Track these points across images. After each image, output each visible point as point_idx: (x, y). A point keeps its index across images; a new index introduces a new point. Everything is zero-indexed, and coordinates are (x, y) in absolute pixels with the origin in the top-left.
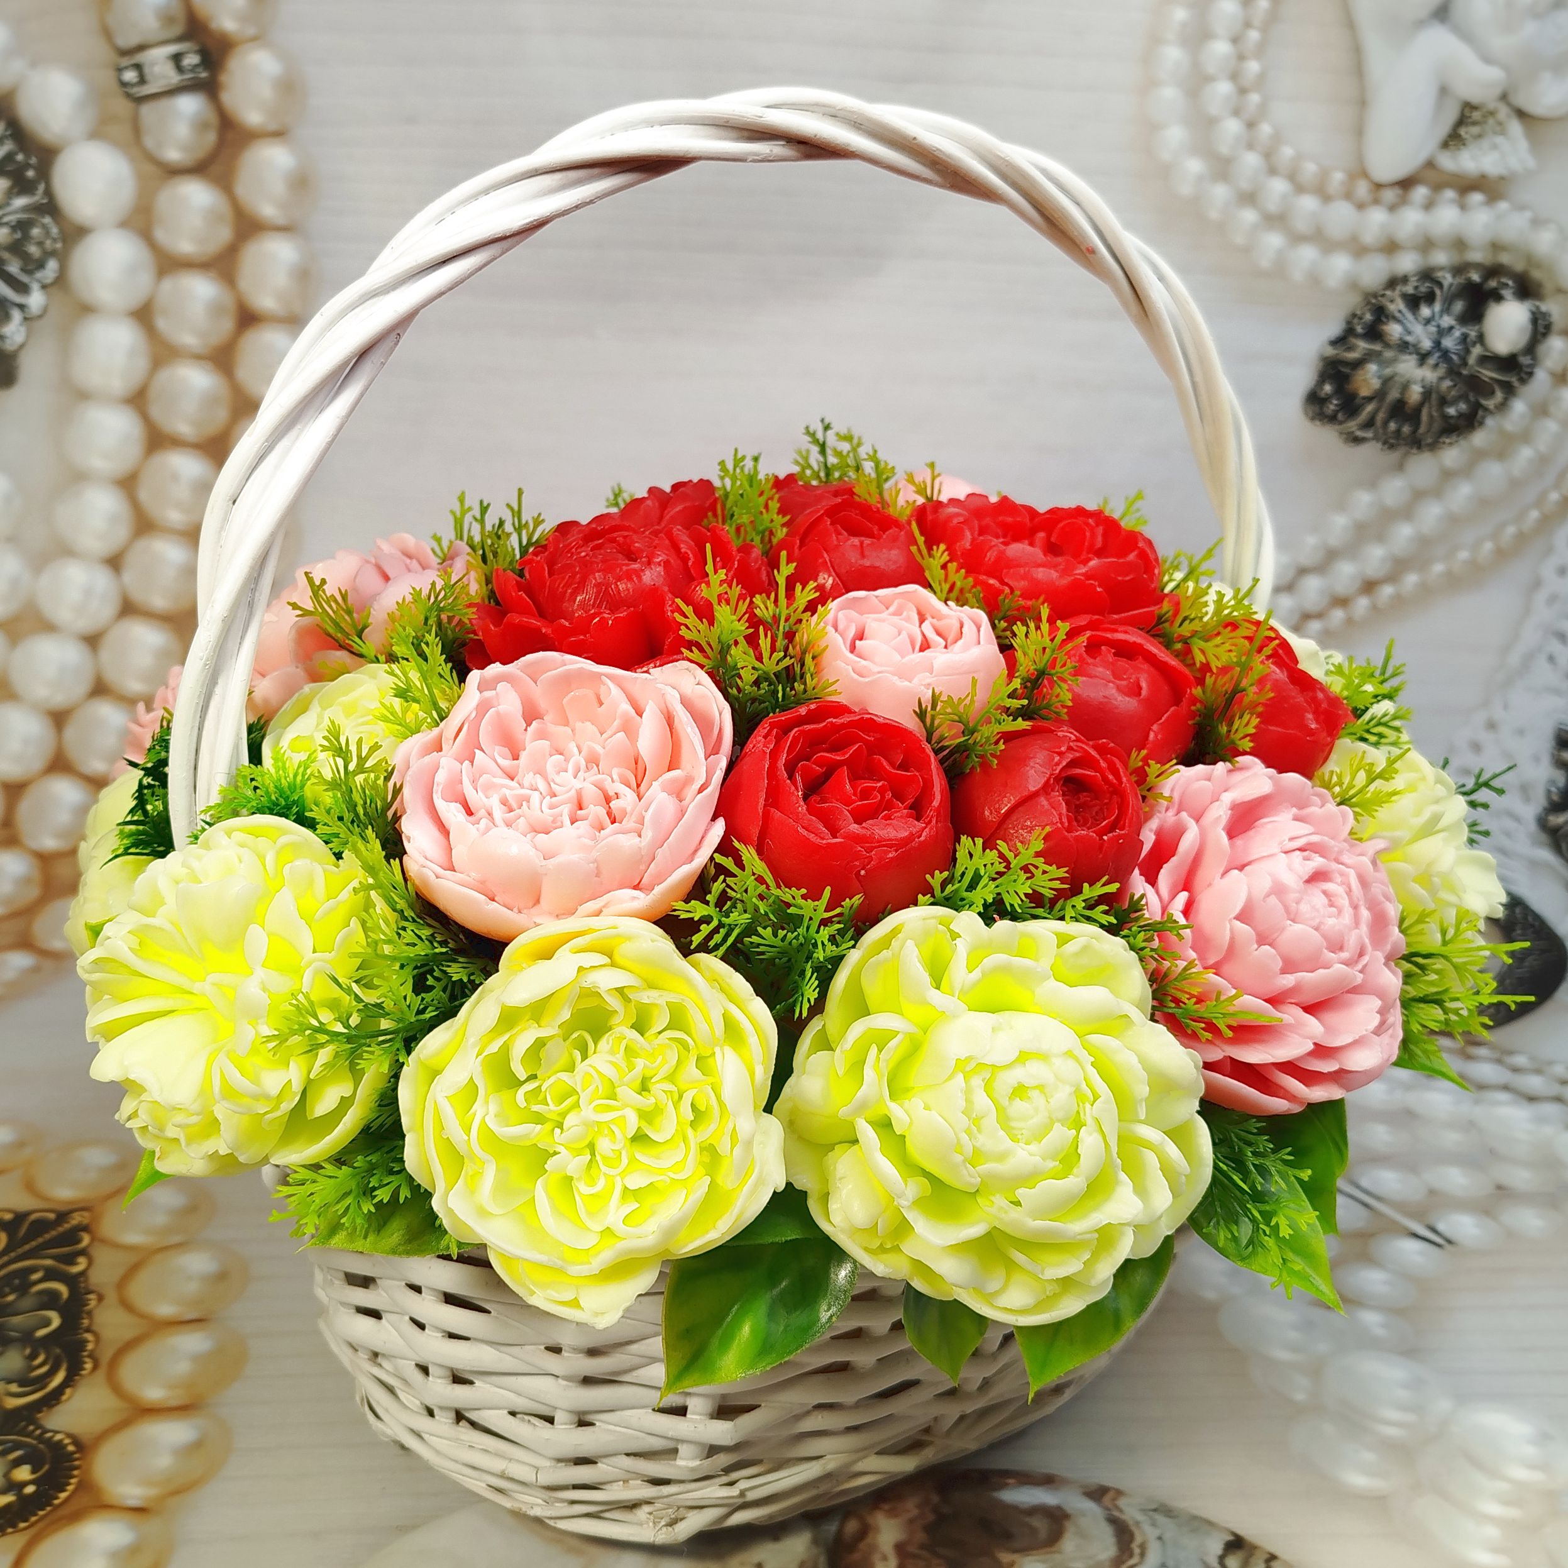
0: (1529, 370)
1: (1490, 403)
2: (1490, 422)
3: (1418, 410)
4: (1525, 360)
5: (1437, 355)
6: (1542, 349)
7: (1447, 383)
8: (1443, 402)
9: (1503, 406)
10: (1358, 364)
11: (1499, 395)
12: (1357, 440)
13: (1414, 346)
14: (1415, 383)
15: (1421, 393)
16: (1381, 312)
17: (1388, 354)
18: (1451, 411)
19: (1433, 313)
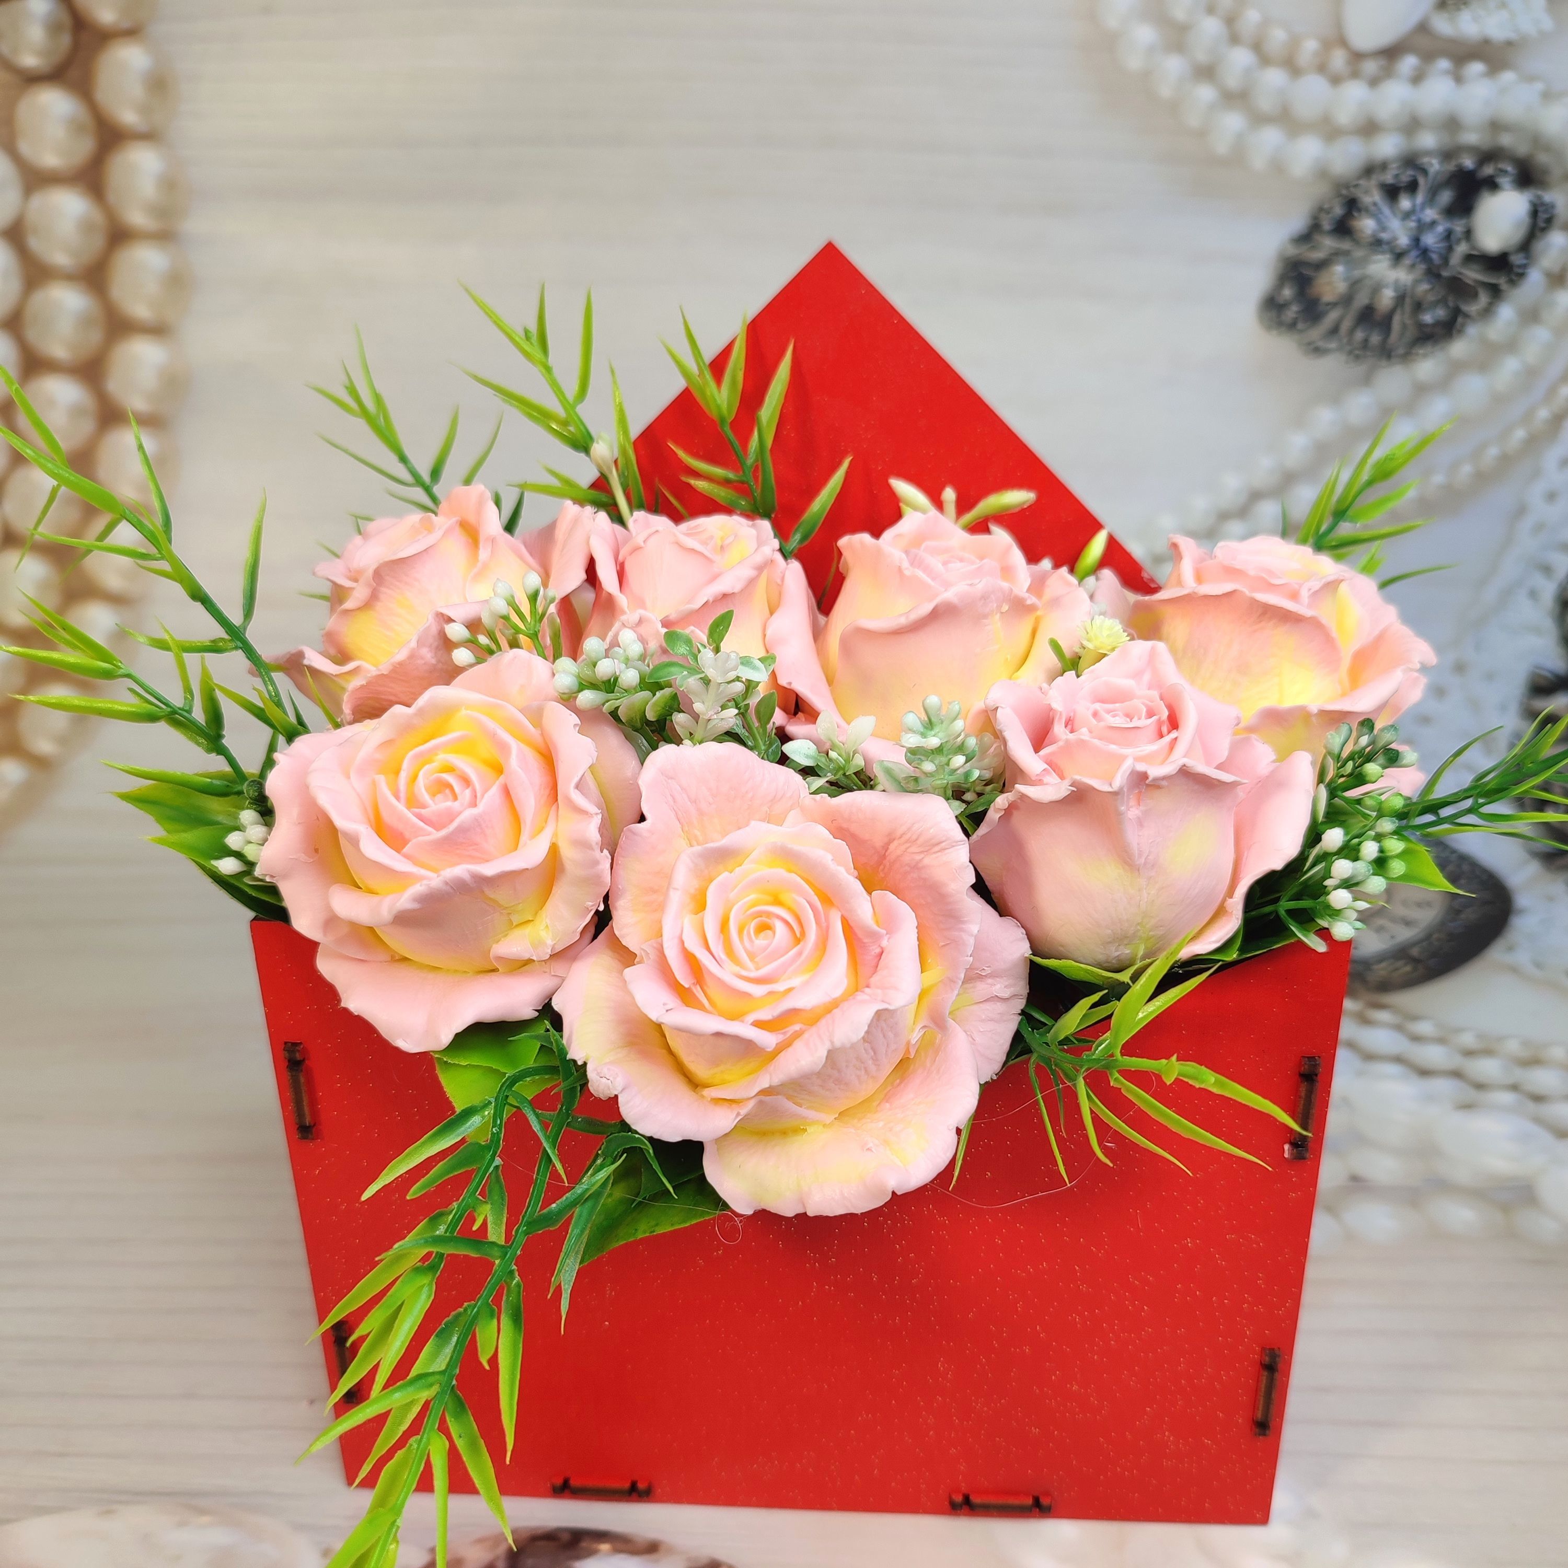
0: (1520, 271)
1: (1473, 308)
2: (1472, 330)
3: (1389, 317)
4: (1517, 260)
5: (1414, 253)
6: (1539, 246)
7: (1425, 287)
8: (1418, 306)
9: (1488, 312)
10: (1322, 265)
11: (1484, 298)
12: (1317, 351)
13: (1388, 243)
14: (1386, 286)
15: (1393, 298)
16: (1352, 205)
17: (1359, 253)
18: (1428, 318)
19: (1414, 206)
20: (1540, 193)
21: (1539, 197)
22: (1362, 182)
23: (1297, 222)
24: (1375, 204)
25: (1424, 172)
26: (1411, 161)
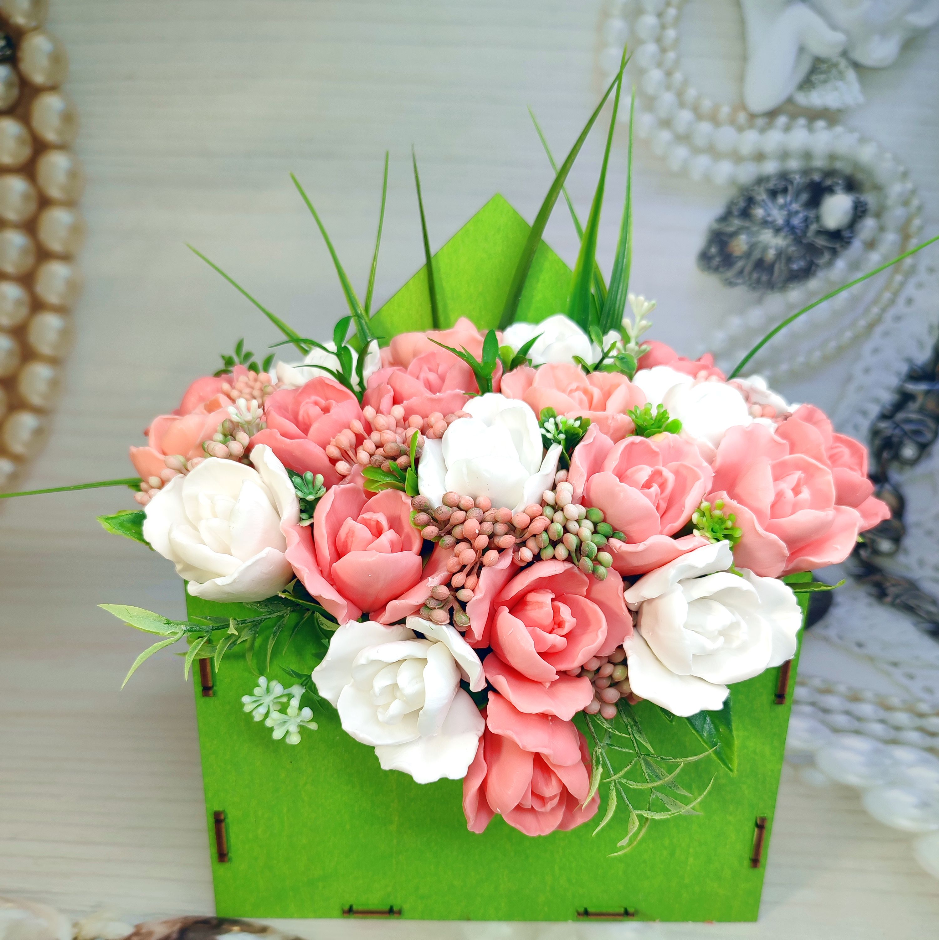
0: (848, 240)
1: (821, 261)
2: (821, 274)
3: (773, 265)
4: (846, 234)
5: (786, 229)
6: (859, 226)
7: (793, 249)
8: (789, 260)
9: (830, 264)
10: (734, 235)
11: (827, 255)
12: (730, 284)
13: (772, 223)
14: (771, 248)
15: (774, 255)
16: (750, 201)
17: (755, 229)
18: (795, 266)
19: (786, 202)
20: (858, 195)
21: (858, 198)
22: (756, 188)
23: (718, 209)
24: (763, 201)
25: (792, 183)
26: (784, 176)
